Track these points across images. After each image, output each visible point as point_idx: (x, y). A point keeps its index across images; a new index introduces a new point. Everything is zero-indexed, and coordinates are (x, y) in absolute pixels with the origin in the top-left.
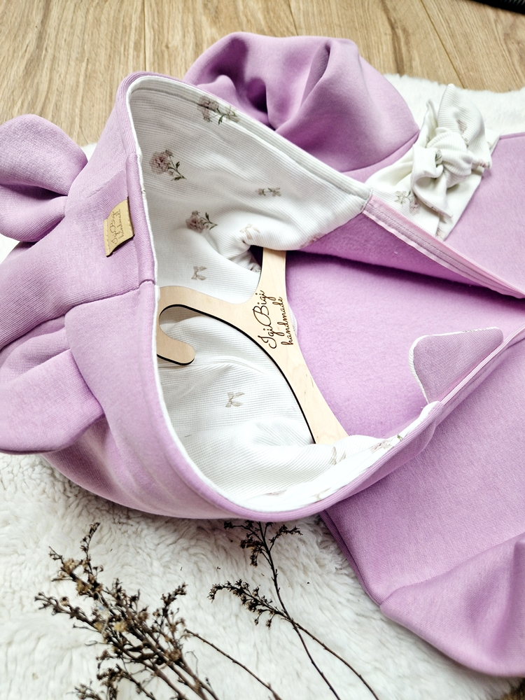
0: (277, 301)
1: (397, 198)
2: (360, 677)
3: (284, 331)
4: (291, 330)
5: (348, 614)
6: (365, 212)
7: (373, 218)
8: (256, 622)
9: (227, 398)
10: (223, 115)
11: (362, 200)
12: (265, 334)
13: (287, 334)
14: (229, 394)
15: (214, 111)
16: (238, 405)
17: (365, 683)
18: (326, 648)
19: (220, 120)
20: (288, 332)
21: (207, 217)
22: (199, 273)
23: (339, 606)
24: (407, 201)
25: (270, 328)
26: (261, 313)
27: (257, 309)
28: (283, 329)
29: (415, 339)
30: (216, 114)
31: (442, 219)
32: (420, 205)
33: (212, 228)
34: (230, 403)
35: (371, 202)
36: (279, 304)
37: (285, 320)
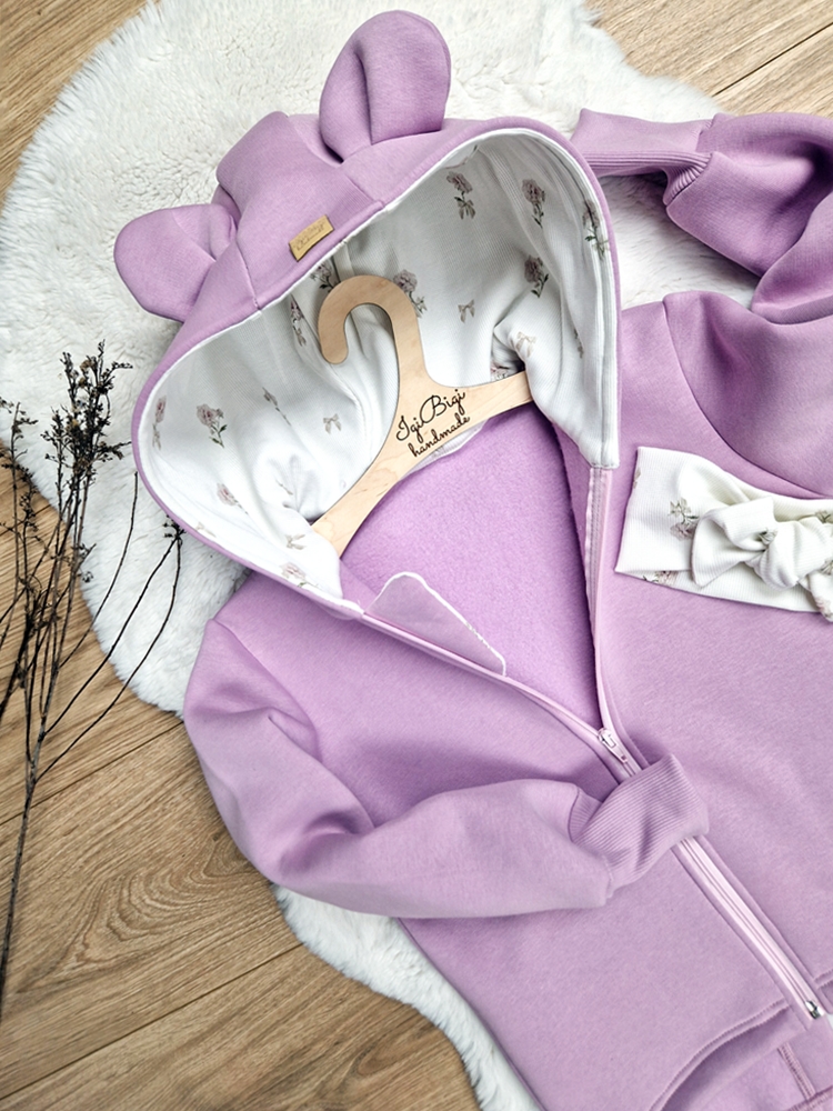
0: (462, 418)
1: (676, 504)
2: (167, 620)
3: (426, 441)
4: (433, 448)
5: (205, 596)
6: (592, 470)
7: (591, 483)
8: (166, 525)
9: (331, 416)
10: (596, 237)
11: (599, 461)
13: (424, 445)
14: (336, 415)
15: (593, 224)
16: (328, 430)
17: (164, 624)
18: (175, 587)
19: (589, 238)
20: (428, 445)
21: (546, 279)
23: (206, 588)
24: (680, 518)
25: (420, 423)
26: (434, 407)
27: (436, 401)
28: (429, 438)
30: (591, 228)
31: (690, 573)
32: (692, 538)
33: (535, 292)
34: (328, 421)
35: (604, 472)
36: (459, 421)
37: (442, 436)
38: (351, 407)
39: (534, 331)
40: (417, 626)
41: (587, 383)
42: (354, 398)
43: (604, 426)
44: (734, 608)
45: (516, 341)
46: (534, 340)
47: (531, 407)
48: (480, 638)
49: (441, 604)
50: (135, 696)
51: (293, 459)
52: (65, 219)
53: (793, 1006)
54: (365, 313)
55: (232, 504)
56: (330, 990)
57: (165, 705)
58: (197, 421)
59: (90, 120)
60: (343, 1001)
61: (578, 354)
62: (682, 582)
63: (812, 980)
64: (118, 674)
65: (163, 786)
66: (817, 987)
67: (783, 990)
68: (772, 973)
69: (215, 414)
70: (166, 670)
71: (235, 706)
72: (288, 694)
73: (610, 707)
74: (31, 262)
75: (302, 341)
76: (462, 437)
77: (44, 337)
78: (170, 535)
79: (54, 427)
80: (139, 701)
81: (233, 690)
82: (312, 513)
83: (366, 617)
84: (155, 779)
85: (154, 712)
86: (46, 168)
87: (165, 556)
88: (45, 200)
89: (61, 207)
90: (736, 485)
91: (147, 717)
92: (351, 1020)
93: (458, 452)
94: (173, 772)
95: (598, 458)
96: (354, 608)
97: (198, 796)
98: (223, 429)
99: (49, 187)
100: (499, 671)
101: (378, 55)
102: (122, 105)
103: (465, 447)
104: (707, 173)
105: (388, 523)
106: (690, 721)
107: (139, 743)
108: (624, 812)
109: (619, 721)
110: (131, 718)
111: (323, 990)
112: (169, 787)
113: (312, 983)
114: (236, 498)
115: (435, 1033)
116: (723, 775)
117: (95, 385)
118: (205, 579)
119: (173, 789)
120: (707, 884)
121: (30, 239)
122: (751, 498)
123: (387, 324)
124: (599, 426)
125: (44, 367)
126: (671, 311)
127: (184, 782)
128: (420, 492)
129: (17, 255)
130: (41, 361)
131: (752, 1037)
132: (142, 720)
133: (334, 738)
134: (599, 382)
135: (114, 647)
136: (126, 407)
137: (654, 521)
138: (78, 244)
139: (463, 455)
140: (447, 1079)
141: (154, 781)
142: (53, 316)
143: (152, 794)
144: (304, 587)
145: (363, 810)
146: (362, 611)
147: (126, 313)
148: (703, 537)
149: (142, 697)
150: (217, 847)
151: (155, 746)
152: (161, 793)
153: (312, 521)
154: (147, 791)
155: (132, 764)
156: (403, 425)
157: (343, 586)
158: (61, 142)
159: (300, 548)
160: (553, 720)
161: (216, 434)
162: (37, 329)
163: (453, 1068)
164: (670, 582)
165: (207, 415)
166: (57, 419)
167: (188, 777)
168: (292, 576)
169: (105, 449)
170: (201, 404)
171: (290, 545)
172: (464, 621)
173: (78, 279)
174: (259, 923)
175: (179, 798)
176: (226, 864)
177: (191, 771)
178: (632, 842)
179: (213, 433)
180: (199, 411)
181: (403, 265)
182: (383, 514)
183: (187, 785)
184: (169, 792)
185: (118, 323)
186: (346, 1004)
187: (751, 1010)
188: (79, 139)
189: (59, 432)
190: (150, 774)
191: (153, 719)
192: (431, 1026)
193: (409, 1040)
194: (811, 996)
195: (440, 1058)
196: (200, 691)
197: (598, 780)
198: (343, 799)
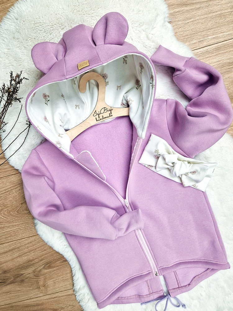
1: (156, 150)
3: (100, 118)
4: (102, 120)
5: (33, 142)
6: (138, 137)
7: (137, 141)
8: (27, 121)
9: (78, 105)
11: (140, 136)
12: (97, 112)
13: (100, 119)
16: (76, 108)
18: (26, 138)
19: (151, 83)
20: (101, 119)
21: (140, 86)
22: (119, 88)
23: (34, 140)
24: (156, 154)
25: (100, 114)
27: (105, 109)
29: (90, 152)
30: (152, 81)
31: (156, 167)
32: (158, 159)
33: (137, 88)
34: (76, 106)
35: (141, 139)
36: (110, 115)
37: (105, 118)
38: (83, 104)
39: (134, 99)
40: (87, 164)
41: (142, 116)
42: (85, 102)
43: (143, 128)
44: (164, 178)
45: (129, 100)
46: (133, 101)
47: (128, 117)
48: (101, 171)
49: (94, 161)
50: (8, 163)
51: (65, 114)
52: (18, 30)
53: (152, 272)
54: (93, 81)
55: (47, 122)
56: (43, 247)
57: (16, 167)
58: (42, 97)
59: (31, 6)
60: (45, 250)
61: (142, 108)
62: (153, 169)
63: (158, 267)
64: (5, 156)
65: (10, 188)
66: (159, 269)
67: (151, 268)
68: (149, 264)
69: (47, 96)
70: (19, 159)
71: (35, 173)
72: (50, 173)
73: (128, 195)
74: (6, 40)
75: (75, 84)
76: (110, 119)
77: (4, 62)
78: (27, 124)
79: (2, 87)
80: (9, 165)
81: (36, 168)
82: (67, 128)
83: (74, 159)
84: (8, 185)
85: (12, 168)
86: (16, 15)
87: (25, 130)
88: (14, 24)
89: (18, 27)
90: (171, 149)
91: (10, 169)
92: (46, 255)
93: (108, 123)
94: (14, 185)
95: (140, 135)
96: (72, 156)
97: (19, 192)
98: (48, 101)
99: (16, 21)
100: (104, 180)
101: (111, 23)
102: (41, 5)
103: (110, 122)
104: (183, 74)
105: (86, 136)
106: (146, 202)
107: (7, 175)
108: (124, 220)
109: (130, 198)
110: (6, 169)
111: (41, 247)
112: (12, 188)
113: (38, 244)
114: (48, 121)
115: (66, 262)
116: (151, 216)
117: (17, 81)
118: (34, 138)
119: (13, 189)
120: (140, 240)
121: (7, 34)
122: (174, 154)
123: (98, 86)
124: (142, 128)
125: (3, 70)
126: (167, 103)
127: (16, 188)
128: (96, 130)
129: (2, 36)
130: (2, 68)
131: (141, 277)
132: (9, 170)
133: (58, 187)
134: (145, 117)
135: (6, 149)
136: (23, 87)
137: (150, 153)
138: (20, 39)
139: (109, 124)
140: (67, 274)
141: (8, 186)
142: (8, 56)
143: (7, 189)
144: (60, 148)
145: (62, 205)
146: (74, 158)
147: (29, 61)
148: (160, 159)
149: (10, 164)
150: (21, 206)
151: (11, 177)
152: (9, 189)
153: (66, 130)
154: (6, 188)
155: (3, 180)
156: (95, 113)
157: (70, 149)
158: (21, 9)
159: (62, 137)
160: (114, 194)
161: (46, 102)
162: (3, 59)
163: (69, 271)
164: (150, 168)
165: (45, 96)
166: (4, 86)
167: (18, 187)
168: (58, 144)
169: (16, 99)
170: (44, 93)
171: (59, 136)
172: (98, 166)
173: (18, 48)
174: (28, 227)
175: (14, 192)
176: (23, 211)
177: (19, 186)
178: (124, 227)
179: (46, 101)
180: (43, 95)
181: (105, 72)
182: (85, 133)
183: (17, 189)
184: (12, 190)
185: (26, 64)
186: (46, 251)
187: (142, 271)
188: (27, 10)
189: (4, 89)
190: (8, 184)
191: (12, 170)
192: (66, 261)
193: (59, 263)
194: (157, 271)
195: (66, 268)
196: (27, 167)
197: (121, 211)
198: (58, 202)
